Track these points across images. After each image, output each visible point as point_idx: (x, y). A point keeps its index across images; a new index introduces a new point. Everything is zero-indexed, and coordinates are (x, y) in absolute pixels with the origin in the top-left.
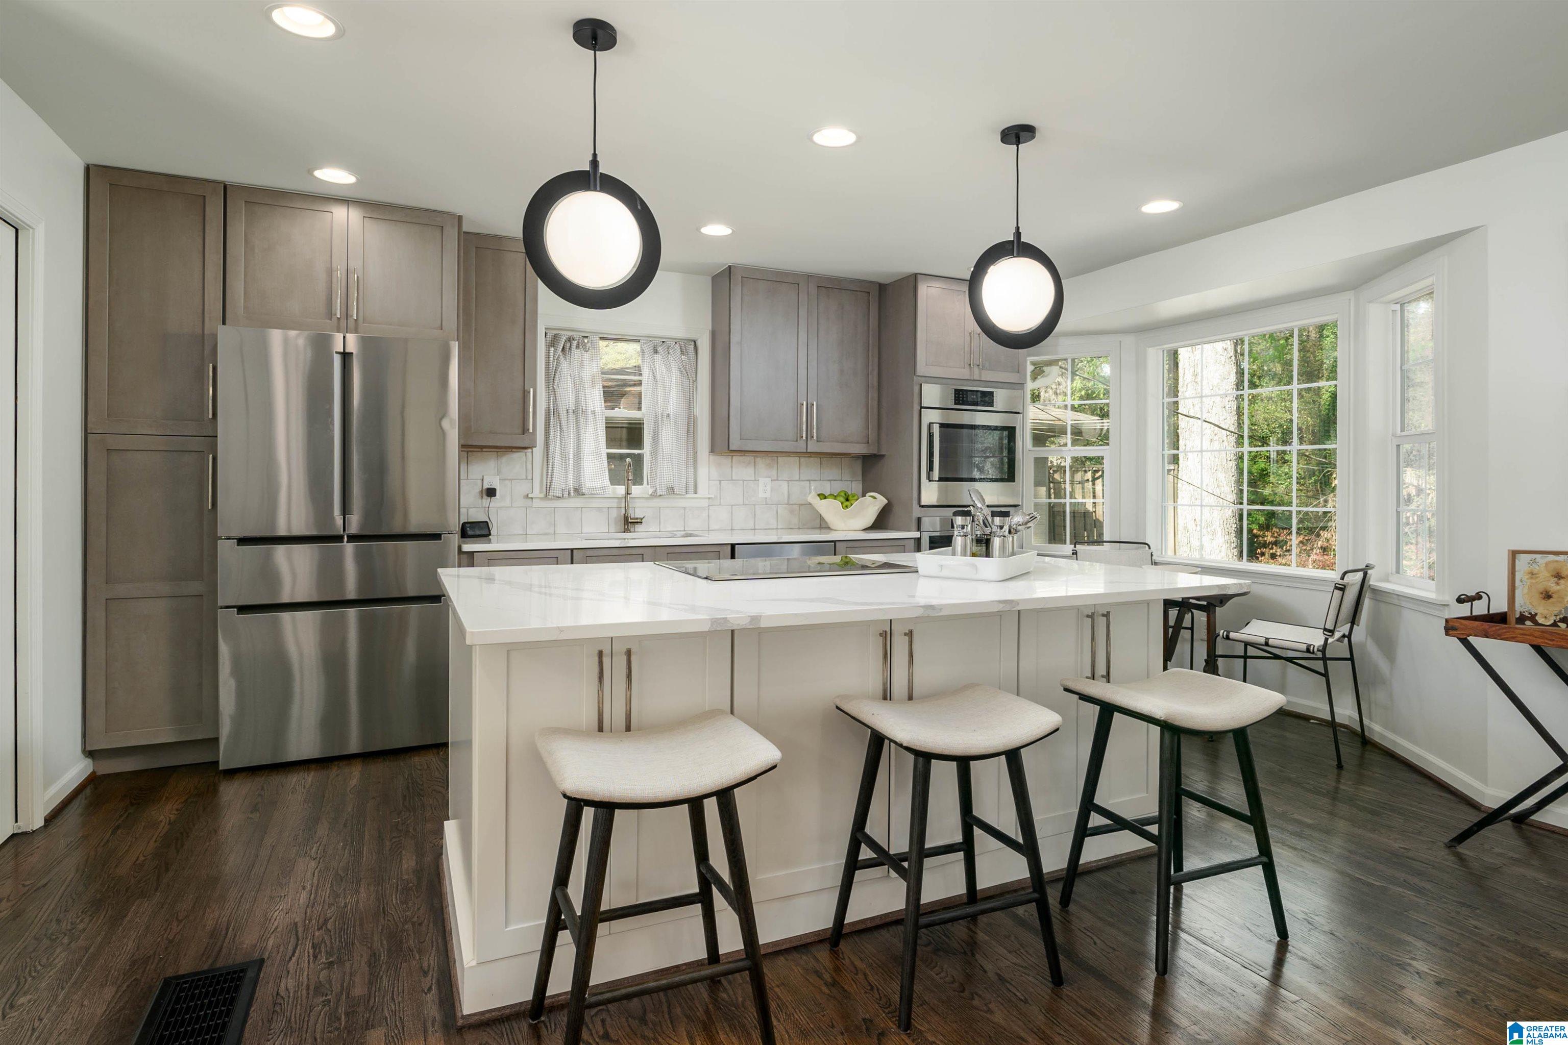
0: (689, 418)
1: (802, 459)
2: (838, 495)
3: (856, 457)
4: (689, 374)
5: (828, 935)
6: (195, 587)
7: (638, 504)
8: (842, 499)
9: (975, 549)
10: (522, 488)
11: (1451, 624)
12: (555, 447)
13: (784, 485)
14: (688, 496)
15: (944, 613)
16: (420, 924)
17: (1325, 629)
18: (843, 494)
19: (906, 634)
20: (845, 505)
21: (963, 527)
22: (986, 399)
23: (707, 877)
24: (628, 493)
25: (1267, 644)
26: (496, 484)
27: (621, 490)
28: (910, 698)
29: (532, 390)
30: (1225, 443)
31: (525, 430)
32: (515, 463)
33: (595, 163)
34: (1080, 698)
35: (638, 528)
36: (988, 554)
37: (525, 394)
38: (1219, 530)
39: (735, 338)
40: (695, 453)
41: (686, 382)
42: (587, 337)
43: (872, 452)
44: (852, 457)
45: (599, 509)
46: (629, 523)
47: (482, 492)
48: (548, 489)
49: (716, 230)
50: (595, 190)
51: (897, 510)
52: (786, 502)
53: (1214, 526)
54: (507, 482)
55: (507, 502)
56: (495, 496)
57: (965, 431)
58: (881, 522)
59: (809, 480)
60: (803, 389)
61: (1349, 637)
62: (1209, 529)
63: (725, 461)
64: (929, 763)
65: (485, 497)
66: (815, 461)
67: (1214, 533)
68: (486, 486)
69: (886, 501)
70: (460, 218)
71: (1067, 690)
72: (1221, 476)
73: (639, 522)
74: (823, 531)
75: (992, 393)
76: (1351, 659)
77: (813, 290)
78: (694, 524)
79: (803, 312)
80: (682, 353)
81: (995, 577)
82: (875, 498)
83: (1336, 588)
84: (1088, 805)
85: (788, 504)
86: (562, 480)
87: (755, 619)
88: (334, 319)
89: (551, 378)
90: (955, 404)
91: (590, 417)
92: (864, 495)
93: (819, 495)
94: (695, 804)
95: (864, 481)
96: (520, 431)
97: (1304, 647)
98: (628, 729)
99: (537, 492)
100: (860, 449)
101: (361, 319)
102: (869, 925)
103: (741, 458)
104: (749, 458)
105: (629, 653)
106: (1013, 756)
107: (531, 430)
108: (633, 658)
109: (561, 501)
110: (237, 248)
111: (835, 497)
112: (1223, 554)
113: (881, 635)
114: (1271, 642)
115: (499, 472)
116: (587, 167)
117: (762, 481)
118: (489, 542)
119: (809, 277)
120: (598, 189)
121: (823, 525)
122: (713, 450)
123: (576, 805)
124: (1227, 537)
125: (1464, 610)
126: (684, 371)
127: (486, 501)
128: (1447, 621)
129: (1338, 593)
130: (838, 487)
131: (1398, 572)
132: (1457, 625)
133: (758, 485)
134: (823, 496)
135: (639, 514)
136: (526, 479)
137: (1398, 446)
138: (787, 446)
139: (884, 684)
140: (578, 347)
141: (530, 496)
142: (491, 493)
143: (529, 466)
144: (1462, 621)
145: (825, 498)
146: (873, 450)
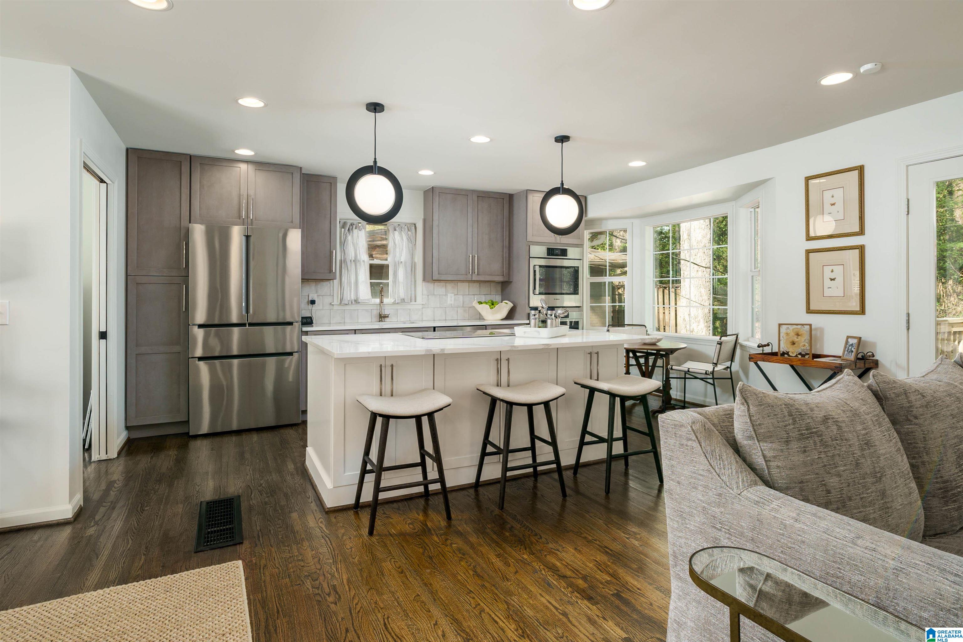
0: (412, 262)
1: (470, 284)
2: (488, 302)
3: (498, 283)
4: (412, 241)
5: (474, 485)
6: (177, 348)
7: (386, 307)
8: (490, 304)
9: (541, 325)
10: (328, 300)
11: (751, 356)
12: (344, 279)
13: (461, 297)
14: (411, 303)
15: (519, 349)
16: (302, 485)
17: (713, 363)
18: (490, 301)
19: (507, 360)
20: (491, 307)
21: (535, 315)
22: (564, 253)
23: (423, 454)
24: (382, 302)
25: (688, 371)
26: (315, 298)
27: (378, 301)
28: (508, 386)
29: (334, 251)
30: (705, 272)
31: (330, 271)
32: (325, 288)
33: (375, 162)
34: (581, 387)
35: (387, 319)
36: (546, 327)
37: (331, 253)
38: (702, 320)
39: (435, 223)
40: (415, 281)
41: (410, 245)
42: (360, 223)
43: (505, 280)
44: (496, 282)
45: (367, 310)
46: (382, 317)
47: (308, 301)
48: (341, 300)
49: (426, 173)
50: (375, 174)
51: (518, 309)
52: (462, 305)
53: (699, 318)
54: (321, 297)
55: (321, 308)
56: (315, 304)
57: (558, 269)
58: (511, 315)
59: (474, 295)
60: (470, 248)
61: (730, 368)
62: (696, 320)
63: (431, 286)
64: (511, 407)
65: (310, 304)
66: (477, 285)
67: (699, 322)
68: (310, 299)
69: (512, 305)
70: (301, 168)
71: (575, 383)
72: (703, 290)
73: (386, 317)
74: (481, 320)
75: (567, 249)
76: (731, 378)
77: (475, 198)
78: (415, 317)
79: (470, 210)
80: (408, 230)
81: (546, 336)
82: (507, 303)
83: (718, 344)
84: (584, 431)
85: (463, 307)
86: (349, 295)
87: (443, 350)
88: (241, 219)
89: (343, 244)
90: (548, 255)
91: (362, 263)
92: (502, 302)
93: (478, 302)
94: (418, 418)
95: (502, 295)
96: (328, 271)
97: (704, 372)
98: (392, 395)
99: (336, 301)
100: (500, 279)
101: (254, 218)
102: (491, 482)
103: (439, 284)
104: (442, 284)
105: (392, 366)
106: (546, 404)
107: (334, 271)
108: (394, 368)
109: (348, 306)
110: (196, 186)
111: (486, 303)
112: (704, 333)
113: (496, 360)
114: (690, 370)
115: (317, 292)
116: (372, 164)
117: (449, 295)
118: (312, 326)
119: (473, 191)
120: (377, 173)
121: (481, 318)
122: (424, 280)
123: (374, 416)
124: (706, 324)
125: (760, 351)
126: (409, 239)
127: (310, 306)
128: (750, 355)
129: (719, 346)
130: (489, 298)
131: (752, 336)
132: (753, 356)
133: (447, 297)
134: (480, 303)
135: (386, 312)
136: (330, 295)
137: (752, 276)
138: (462, 278)
139: (498, 380)
140: (356, 228)
141: (332, 304)
142: (313, 302)
143: (332, 289)
144: (756, 355)
145: (482, 303)
146: (506, 279)
